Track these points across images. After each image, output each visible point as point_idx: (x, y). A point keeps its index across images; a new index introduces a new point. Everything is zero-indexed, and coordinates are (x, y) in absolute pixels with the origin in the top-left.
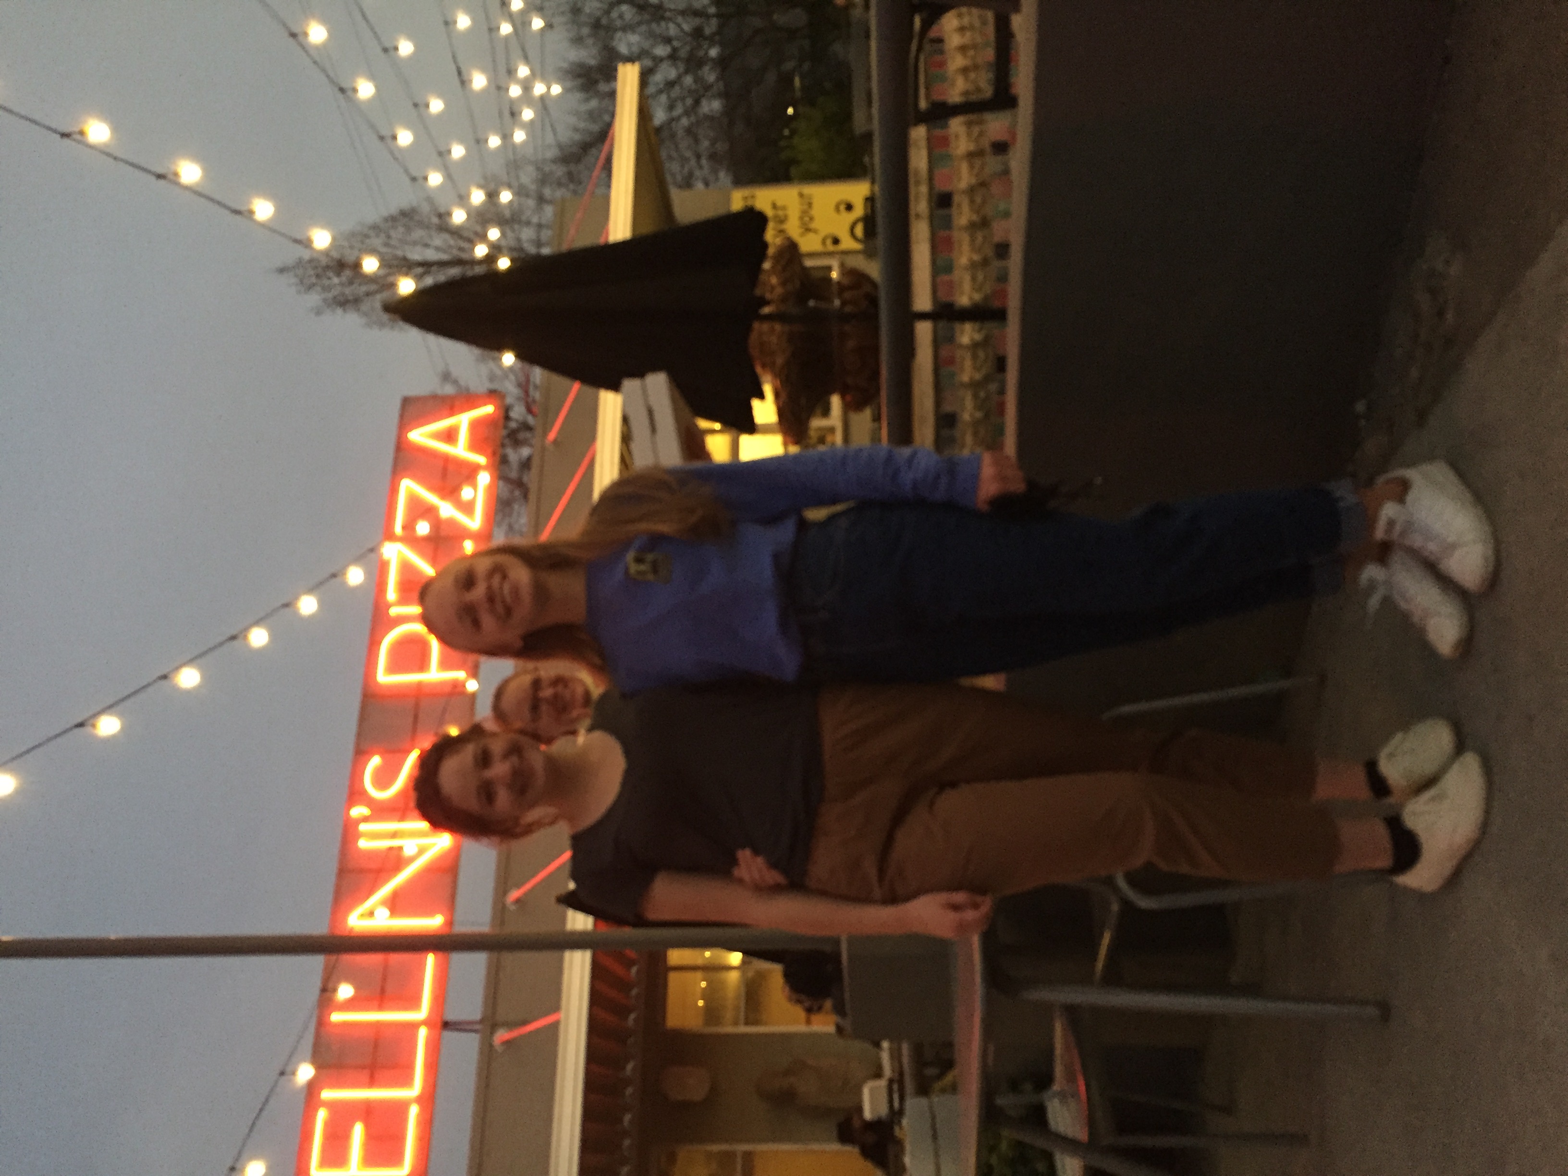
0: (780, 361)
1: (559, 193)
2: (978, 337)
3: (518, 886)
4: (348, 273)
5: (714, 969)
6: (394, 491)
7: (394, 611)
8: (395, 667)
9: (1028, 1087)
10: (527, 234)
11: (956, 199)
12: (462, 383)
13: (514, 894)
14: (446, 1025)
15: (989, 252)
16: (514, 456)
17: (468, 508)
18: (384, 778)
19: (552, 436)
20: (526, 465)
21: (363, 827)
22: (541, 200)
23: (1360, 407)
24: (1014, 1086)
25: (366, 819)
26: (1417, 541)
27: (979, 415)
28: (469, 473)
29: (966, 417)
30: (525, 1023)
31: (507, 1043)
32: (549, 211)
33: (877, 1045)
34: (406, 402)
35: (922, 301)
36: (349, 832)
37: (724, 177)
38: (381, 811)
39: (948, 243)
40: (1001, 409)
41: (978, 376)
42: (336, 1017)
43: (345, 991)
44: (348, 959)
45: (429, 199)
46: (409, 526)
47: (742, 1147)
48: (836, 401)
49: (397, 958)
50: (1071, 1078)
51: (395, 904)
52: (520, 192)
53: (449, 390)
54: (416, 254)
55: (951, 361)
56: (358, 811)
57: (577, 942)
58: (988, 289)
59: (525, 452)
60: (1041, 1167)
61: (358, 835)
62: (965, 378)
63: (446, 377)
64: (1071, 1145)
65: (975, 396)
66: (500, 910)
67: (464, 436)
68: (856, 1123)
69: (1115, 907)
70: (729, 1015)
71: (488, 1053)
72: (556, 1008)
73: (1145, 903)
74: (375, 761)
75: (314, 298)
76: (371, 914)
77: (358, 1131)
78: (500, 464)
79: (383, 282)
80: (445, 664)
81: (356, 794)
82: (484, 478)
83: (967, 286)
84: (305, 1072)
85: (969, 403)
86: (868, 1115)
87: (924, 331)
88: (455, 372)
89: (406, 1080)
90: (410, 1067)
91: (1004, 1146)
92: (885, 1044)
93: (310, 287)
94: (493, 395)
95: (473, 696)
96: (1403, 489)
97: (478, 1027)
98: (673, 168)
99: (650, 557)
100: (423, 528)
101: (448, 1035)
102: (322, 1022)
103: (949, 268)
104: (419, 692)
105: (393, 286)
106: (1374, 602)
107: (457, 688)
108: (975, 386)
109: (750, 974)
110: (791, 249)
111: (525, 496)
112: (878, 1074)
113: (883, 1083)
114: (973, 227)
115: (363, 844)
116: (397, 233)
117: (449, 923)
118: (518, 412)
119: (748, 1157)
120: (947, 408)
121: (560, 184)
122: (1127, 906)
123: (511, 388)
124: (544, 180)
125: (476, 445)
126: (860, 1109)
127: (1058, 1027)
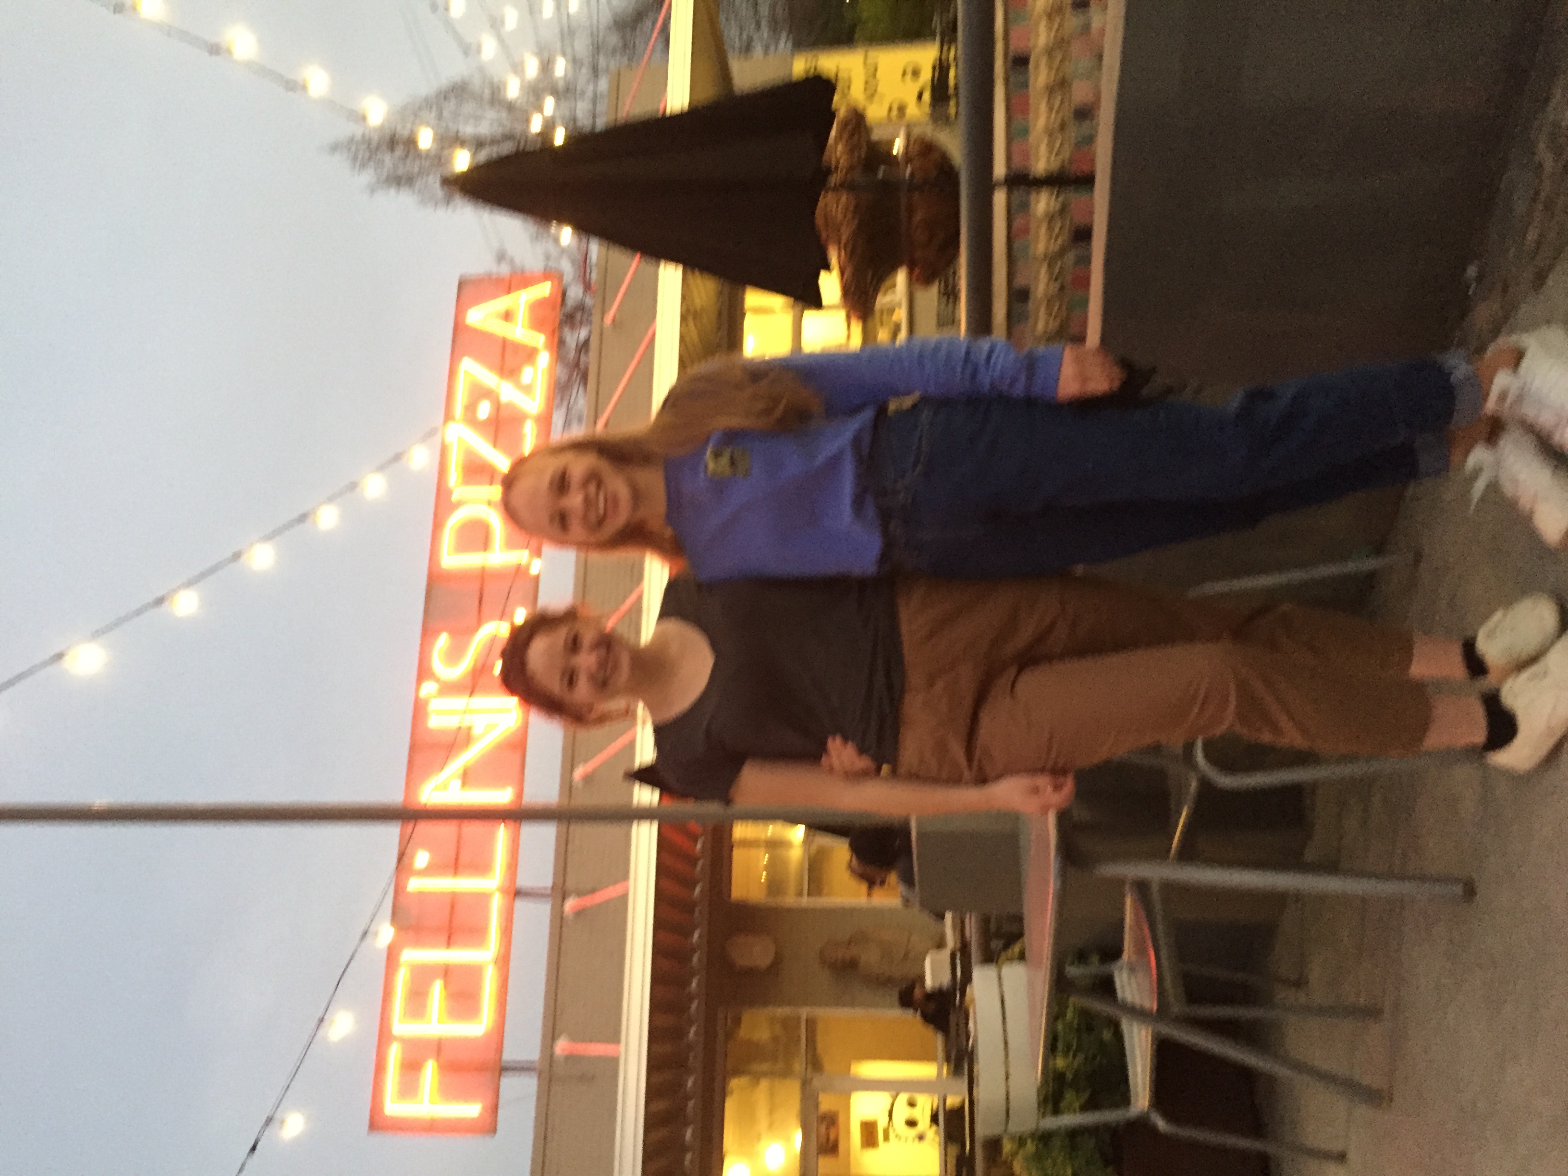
0: (845, 235)
1: (613, 65)
2: (1055, 206)
3: (586, 761)
4: (399, 151)
5: (776, 845)
6: (453, 373)
7: (456, 494)
8: (460, 547)
9: (1095, 959)
10: (582, 109)
11: (1033, 59)
12: (518, 261)
13: (579, 773)
14: (517, 893)
15: (1068, 113)
17: (527, 389)
18: (455, 654)
19: (608, 319)
21: (433, 704)
25: (435, 696)
26: (1529, 411)
27: (1054, 288)
28: (530, 354)
29: (1040, 291)
30: (593, 891)
31: (579, 913)
32: (603, 84)
33: (942, 917)
34: (461, 285)
35: (1000, 170)
36: (419, 709)
37: (784, 44)
38: (449, 689)
39: (1025, 109)
40: (1084, 282)
41: (1053, 247)
42: (414, 885)
43: (421, 858)
44: (424, 828)
45: (481, 69)
46: (471, 408)
47: (804, 1012)
48: (901, 277)
49: (472, 829)
50: (1141, 950)
51: (467, 778)
53: (504, 270)
55: (1026, 231)
56: (428, 688)
57: (644, 814)
59: (583, 333)
61: (428, 713)
62: (1040, 250)
63: (501, 257)
64: (1138, 1013)
65: (1051, 270)
66: (567, 785)
67: (522, 315)
68: (917, 993)
69: (1194, 785)
70: (792, 888)
71: (559, 923)
72: (625, 876)
73: (1225, 781)
74: (443, 641)
75: (367, 177)
76: (445, 787)
77: (437, 989)
78: (558, 345)
79: (439, 158)
80: (511, 544)
81: (424, 672)
82: (544, 358)
83: (1043, 150)
84: (385, 933)
85: (1043, 276)
87: (1000, 198)
88: (511, 250)
89: (481, 942)
90: (485, 929)
92: (949, 916)
93: (363, 166)
94: (547, 275)
95: (537, 578)
96: (1517, 357)
97: (549, 894)
98: (732, 34)
99: (727, 451)
100: (484, 410)
101: (520, 905)
102: (399, 889)
103: (1025, 132)
104: (483, 576)
107: (519, 571)
108: (1049, 258)
109: (814, 848)
110: (857, 120)
111: (584, 378)
112: (940, 944)
113: (946, 954)
114: (1051, 90)
115: (433, 723)
117: (520, 794)
118: (575, 293)
119: (811, 1024)
120: (1020, 281)
121: (614, 52)
123: (567, 268)
124: (597, 48)
125: (537, 323)
126: (921, 978)
127: (1128, 901)
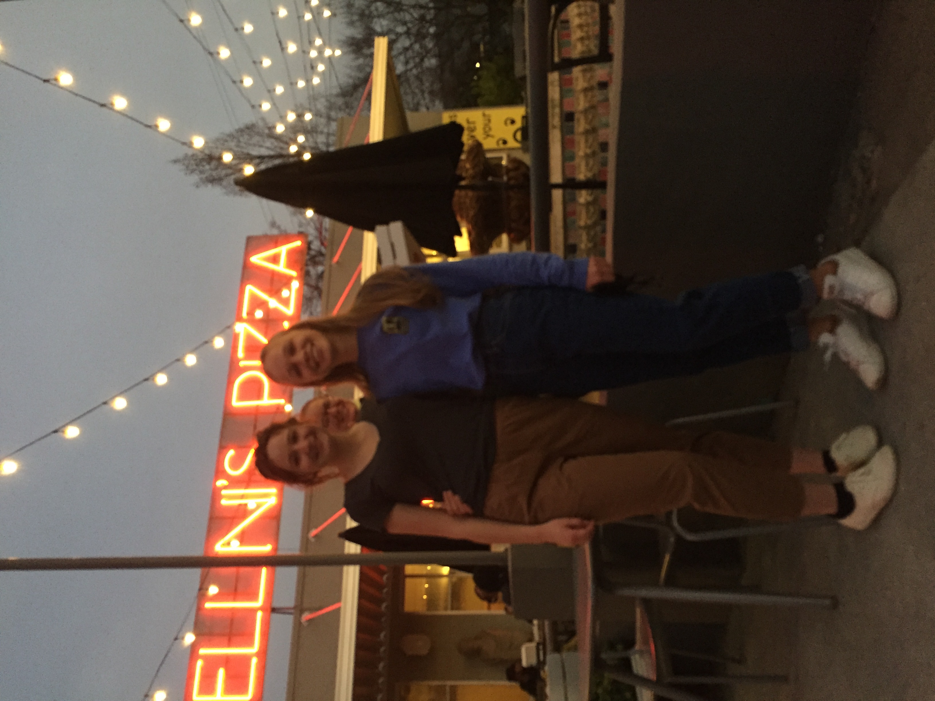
0: (472, 213)
1: (340, 115)
2: (590, 199)
3: (316, 527)
4: (214, 163)
5: (433, 577)
6: (242, 292)
7: (242, 364)
8: (243, 397)
9: (620, 647)
10: (321, 139)
11: (577, 116)
12: (283, 228)
13: (314, 532)
14: (274, 610)
15: (596, 147)
16: (314, 271)
17: (286, 302)
18: (236, 463)
19: (335, 259)
20: (320, 276)
21: (224, 492)
22: (329, 119)
23: (820, 239)
24: (612, 647)
25: (225, 487)
27: (590, 245)
28: (286, 281)
29: (583, 246)
30: (320, 608)
31: (310, 621)
32: (334, 126)
33: (531, 622)
34: (249, 239)
35: (556, 177)
36: (216, 495)
37: (438, 104)
38: (235, 482)
39: (572, 143)
40: (604, 241)
41: (589, 222)
42: (208, 605)
43: (213, 590)
44: (215, 571)
45: (263, 119)
46: (251, 313)
47: (450, 683)
48: (505, 237)
49: (244, 570)
50: (646, 642)
51: (243, 538)
52: (317, 114)
53: (275, 232)
54: (255, 152)
55: (574, 213)
56: (221, 483)
57: (351, 560)
58: (596, 170)
59: (320, 269)
60: (628, 695)
61: (221, 497)
62: (582, 223)
63: (273, 224)
64: (646, 682)
65: (588, 234)
66: (305, 541)
67: (283, 259)
68: (517, 669)
69: (672, 540)
70: (442, 603)
71: (298, 627)
72: (339, 599)
73: (690, 537)
74: (231, 453)
75: (195, 178)
76: (228, 544)
77: (221, 673)
78: (305, 276)
79: (235, 168)
80: (273, 395)
81: (220, 473)
82: (295, 284)
83: (583, 168)
84: (189, 638)
85: (584, 237)
86: (524, 663)
87: (557, 195)
88: (279, 221)
89: (249, 643)
90: (251, 635)
91: (606, 682)
92: (535, 622)
93: (193, 171)
94: (301, 235)
95: (290, 413)
97: (292, 611)
98: (408, 100)
99: (396, 319)
100: (259, 314)
102: (200, 608)
103: (572, 158)
104: (257, 412)
105: (241, 170)
106: (828, 356)
107: (279, 409)
108: (588, 228)
109: (454, 579)
110: (478, 147)
111: (320, 295)
112: (531, 640)
114: (587, 132)
115: (224, 502)
116: (244, 139)
117: (275, 549)
118: (316, 245)
119: (453, 689)
120: (571, 241)
121: (340, 109)
122: (679, 539)
123: (312, 231)
124: (331, 107)
125: (290, 265)
126: (520, 660)
127: (638, 611)
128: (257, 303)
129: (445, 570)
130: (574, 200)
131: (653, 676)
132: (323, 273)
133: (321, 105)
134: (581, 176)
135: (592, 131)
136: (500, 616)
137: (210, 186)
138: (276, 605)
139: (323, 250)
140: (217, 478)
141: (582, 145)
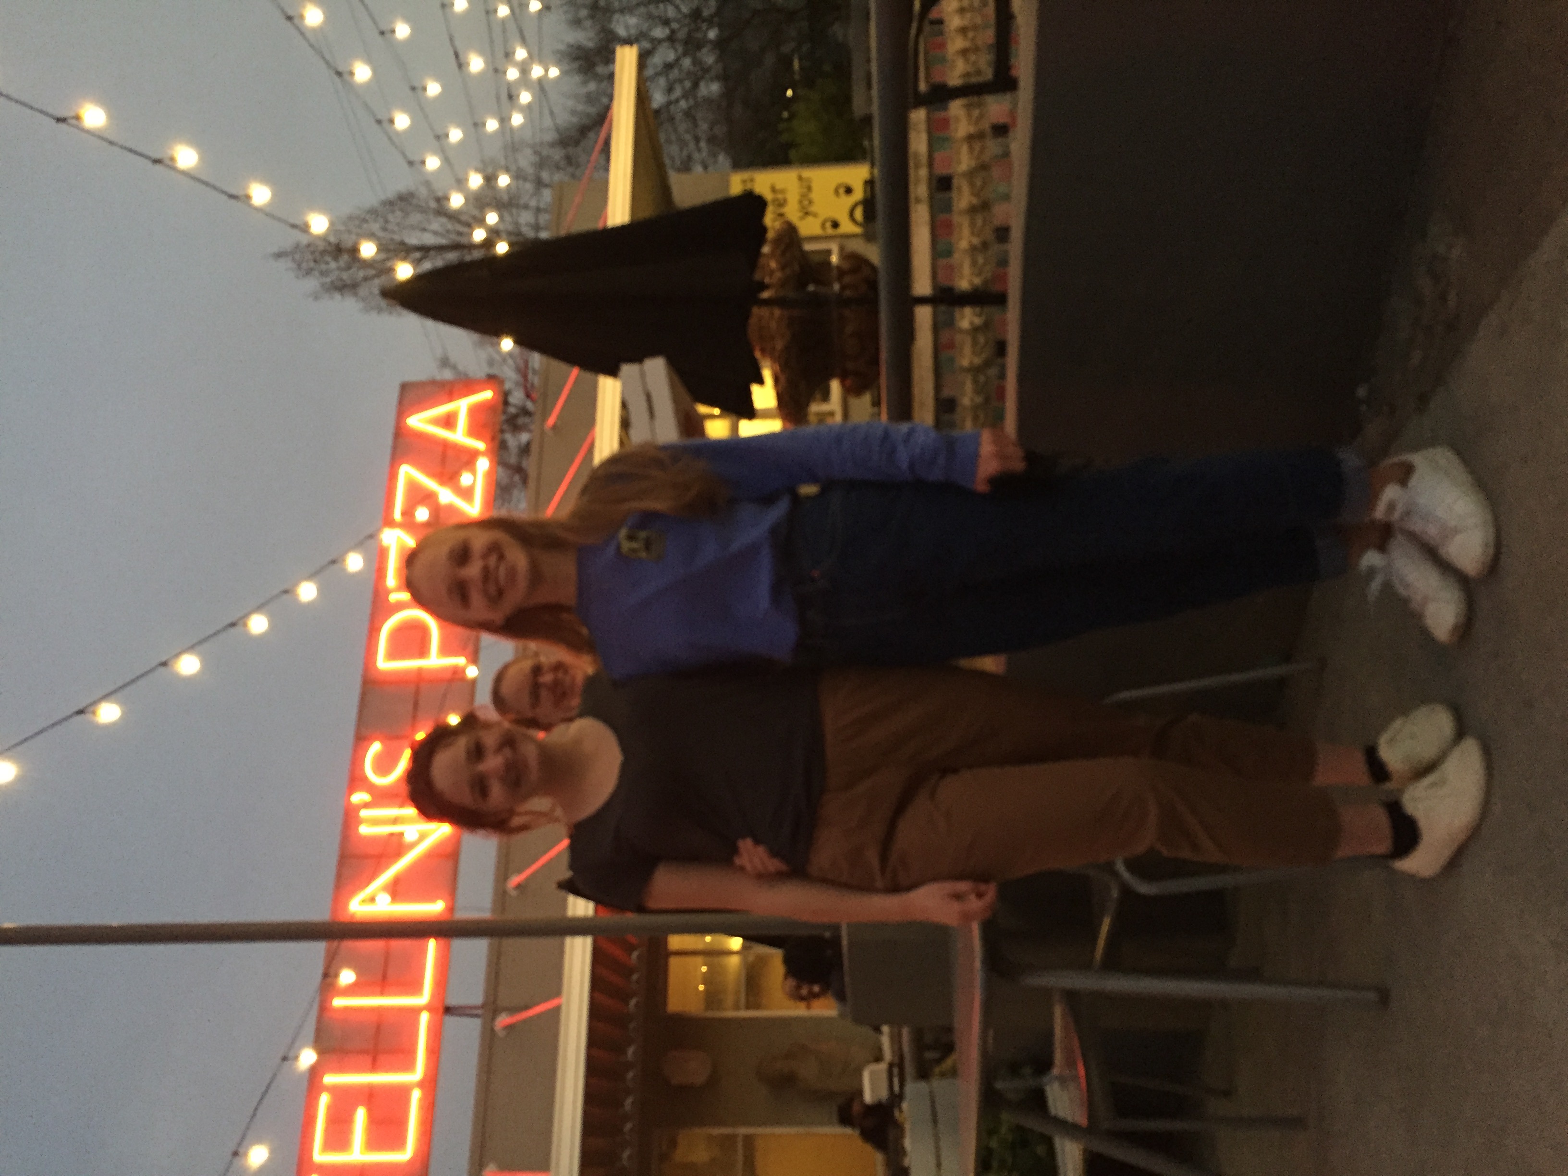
0: (779, 345)
2: (978, 321)
3: (519, 871)
4: (345, 257)
5: (715, 954)
6: (393, 477)
8: (395, 653)
9: (1027, 1070)
10: (526, 218)
11: (955, 182)
13: (515, 880)
14: (448, 1010)
15: (989, 235)
16: (515, 441)
17: (467, 494)
19: (551, 421)
20: (525, 450)
22: (539, 184)
23: (1361, 392)
24: (1014, 1069)
25: (366, 805)
26: (1416, 525)
27: (979, 400)
28: (468, 458)
30: (527, 1007)
31: (510, 1028)
33: (877, 1030)
34: (405, 387)
35: (922, 285)
36: (350, 817)
37: (723, 161)
38: (382, 797)
39: (949, 226)
40: (1001, 394)
41: (977, 361)
42: (338, 1002)
43: (347, 977)
44: (349, 945)
45: (427, 183)
46: (408, 513)
47: (743, 1131)
48: (835, 386)
49: (398, 945)
50: (1070, 1063)
51: (397, 890)
52: (518, 176)
53: (447, 375)
54: (414, 239)
55: (951, 345)
56: (359, 797)
57: (578, 928)
58: (988, 273)
59: (524, 437)
61: (359, 822)
62: (965, 363)
63: (445, 362)
64: (1070, 1129)
65: (975, 381)
66: (501, 896)
67: (463, 421)
68: (856, 1108)
69: (1115, 893)
70: (730, 1000)
71: (489, 1038)
72: (558, 993)
73: (1144, 888)
74: (376, 747)
75: (312, 283)
76: (372, 899)
77: (361, 1115)
78: (499, 449)
79: (380, 267)
80: (446, 650)
81: (357, 781)
82: (483, 464)
83: (967, 269)
85: (969, 386)
87: (924, 315)
88: (453, 357)
89: (408, 1065)
90: (411, 1052)
91: (1004, 1130)
92: (885, 1029)
93: (309, 272)
94: (492, 380)
95: (474, 682)
96: (1405, 473)
97: (479, 1012)
98: (672, 152)
99: (643, 534)
101: (451, 1021)
102: (324, 1007)
103: (949, 253)
104: (419, 679)
105: (391, 270)
106: (1375, 585)
107: (457, 673)
108: (976, 371)
109: (751, 958)
110: (790, 234)
111: (525, 480)
112: (878, 1059)
113: (883, 1067)
114: (973, 210)
115: (365, 830)
116: (395, 217)
117: (451, 909)
118: (517, 397)
119: (749, 1141)
120: (946, 393)
121: (558, 168)
122: (1127, 892)
123: (510, 374)
124: (542, 163)
125: (475, 431)
126: (860, 1093)
127: (1058, 1013)
128: (419, 496)
129: (736, 943)
130: (950, 323)
131: (1080, 1117)
132: (528, 445)
133: (526, 159)
134: (964, 283)
135: (983, 207)
136: (829, 1019)
137: (337, 296)
138: (452, 1001)
139: (530, 405)
140: (351, 789)
141: (966, 231)
